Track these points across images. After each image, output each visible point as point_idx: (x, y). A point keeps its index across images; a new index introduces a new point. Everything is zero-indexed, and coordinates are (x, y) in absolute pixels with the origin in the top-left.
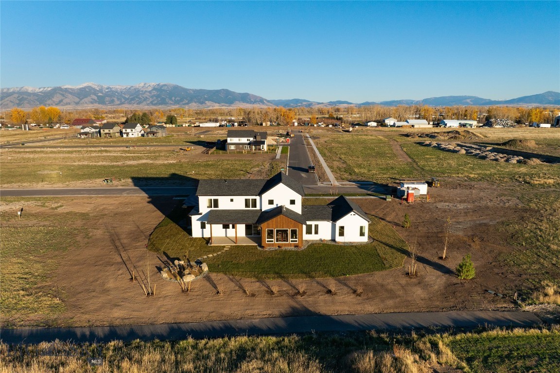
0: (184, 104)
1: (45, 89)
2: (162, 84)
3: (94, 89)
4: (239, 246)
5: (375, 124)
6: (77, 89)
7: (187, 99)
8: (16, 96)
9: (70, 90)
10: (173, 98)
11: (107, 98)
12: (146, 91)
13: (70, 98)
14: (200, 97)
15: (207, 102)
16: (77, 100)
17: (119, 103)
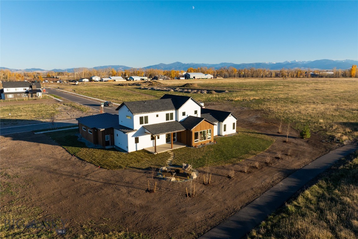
4: (175, 150)
5: (87, 80)
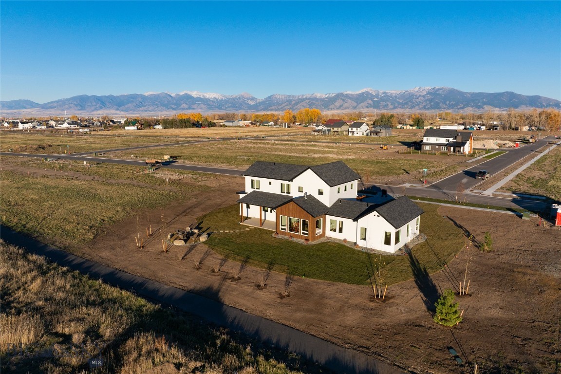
0: (458, 109)
1: (331, 95)
2: (437, 88)
3: (371, 94)
6: (357, 94)
7: (462, 104)
8: (307, 101)
9: (350, 96)
10: (448, 102)
11: (382, 102)
12: (420, 96)
13: (350, 103)
14: (477, 101)
15: (485, 106)
16: (355, 104)
17: (392, 107)
